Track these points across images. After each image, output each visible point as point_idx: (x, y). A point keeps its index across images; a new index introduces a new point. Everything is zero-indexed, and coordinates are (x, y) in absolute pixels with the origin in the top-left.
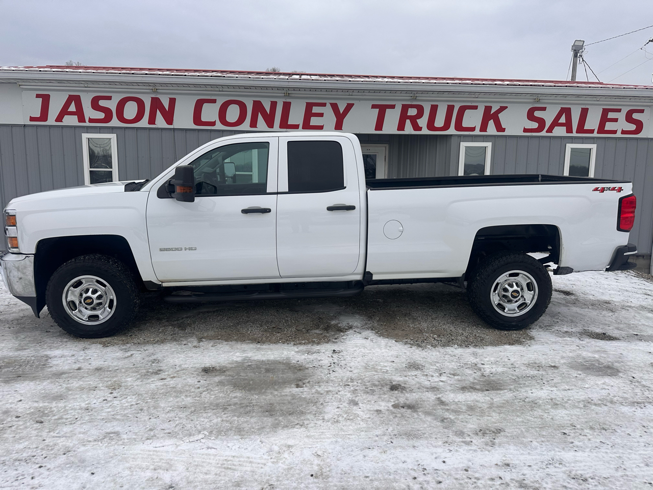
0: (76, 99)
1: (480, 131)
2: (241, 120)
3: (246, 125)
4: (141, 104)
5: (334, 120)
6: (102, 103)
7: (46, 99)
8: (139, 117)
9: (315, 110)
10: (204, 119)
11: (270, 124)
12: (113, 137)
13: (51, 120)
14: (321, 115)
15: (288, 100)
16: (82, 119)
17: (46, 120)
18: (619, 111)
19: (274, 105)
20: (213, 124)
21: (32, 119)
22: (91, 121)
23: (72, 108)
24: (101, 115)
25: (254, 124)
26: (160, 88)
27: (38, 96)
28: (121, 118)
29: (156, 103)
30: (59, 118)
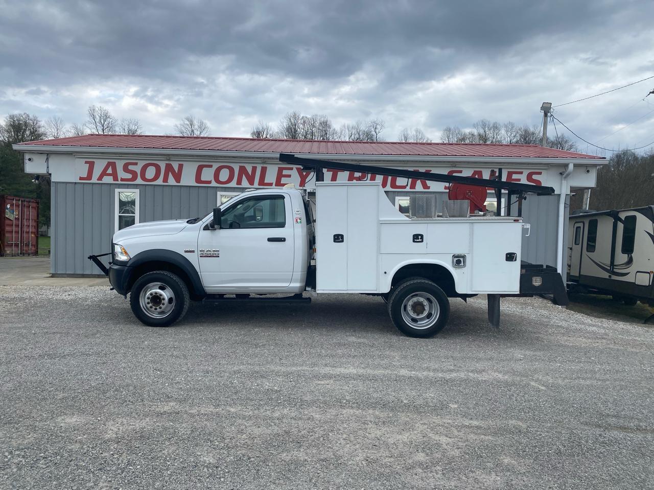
0: (113, 165)
1: (410, 188)
2: (230, 180)
3: (233, 184)
4: (158, 168)
5: (299, 179)
6: (131, 167)
7: (91, 165)
8: (156, 177)
9: (285, 172)
10: (203, 178)
11: (251, 183)
12: (137, 191)
13: (94, 180)
14: (289, 176)
15: (265, 165)
16: (116, 179)
17: (91, 179)
18: (521, 173)
19: (254, 169)
20: (210, 182)
21: (81, 178)
22: (122, 180)
23: (110, 171)
24: (129, 176)
25: (239, 182)
26: (172, 157)
27: (86, 162)
28: (144, 178)
29: (169, 168)
30: (100, 178)
